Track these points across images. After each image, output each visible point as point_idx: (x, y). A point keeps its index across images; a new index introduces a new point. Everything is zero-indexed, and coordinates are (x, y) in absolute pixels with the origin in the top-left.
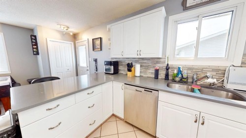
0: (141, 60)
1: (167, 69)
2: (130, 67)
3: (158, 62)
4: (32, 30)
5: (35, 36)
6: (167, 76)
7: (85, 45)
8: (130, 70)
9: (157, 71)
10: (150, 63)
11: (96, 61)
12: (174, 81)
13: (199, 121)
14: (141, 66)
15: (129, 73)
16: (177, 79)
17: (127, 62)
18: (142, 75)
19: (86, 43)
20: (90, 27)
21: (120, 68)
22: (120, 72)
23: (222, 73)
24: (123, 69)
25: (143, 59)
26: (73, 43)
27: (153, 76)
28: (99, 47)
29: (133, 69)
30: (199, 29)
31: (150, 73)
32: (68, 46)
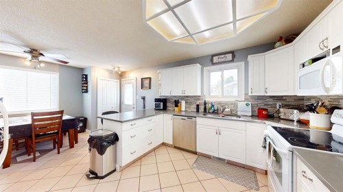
0: (186, 98)
1: (205, 104)
2: (177, 103)
3: (198, 99)
4: (82, 69)
5: (86, 76)
6: (205, 109)
7: (133, 83)
8: (176, 106)
9: (198, 106)
10: (192, 100)
11: (144, 98)
12: (209, 113)
13: (218, 133)
14: (186, 103)
15: (176, 108)
16: (211, 111)
17: (174, 99)
18: (187, 109)
19: (134, 81)
20: (140, 68)
21: (168, 104)
22: (168, 108)
23: (235, 105)
24: (170, 105)
25: (187, 97)
26: (119, 81)
27: (195, 110)
28: (148, 86)
29: (179, 105)
30: (222, 77)
31: (193, 108)
32: (114, 84)
